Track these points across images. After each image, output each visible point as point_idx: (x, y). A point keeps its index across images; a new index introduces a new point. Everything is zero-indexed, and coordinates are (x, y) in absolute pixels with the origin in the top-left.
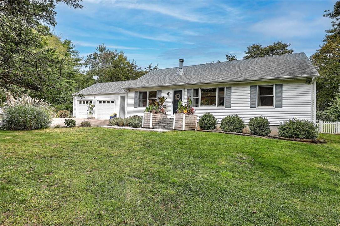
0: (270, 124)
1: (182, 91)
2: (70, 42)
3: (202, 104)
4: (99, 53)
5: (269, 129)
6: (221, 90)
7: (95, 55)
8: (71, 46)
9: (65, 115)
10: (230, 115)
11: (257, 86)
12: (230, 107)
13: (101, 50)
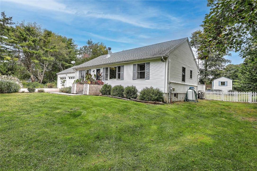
0: (138, 91)
1: (100, 69)
2: (71, 39)
3: (110, 78)
4: (88, 45)
5: (137, 94)
6: (119, 68)
7: (85, 47)
8: (73, 42)
9: (51, 86)
10: (116, 85)
11: (137, 64)
12: (123, 80)
13: (89, 43)
